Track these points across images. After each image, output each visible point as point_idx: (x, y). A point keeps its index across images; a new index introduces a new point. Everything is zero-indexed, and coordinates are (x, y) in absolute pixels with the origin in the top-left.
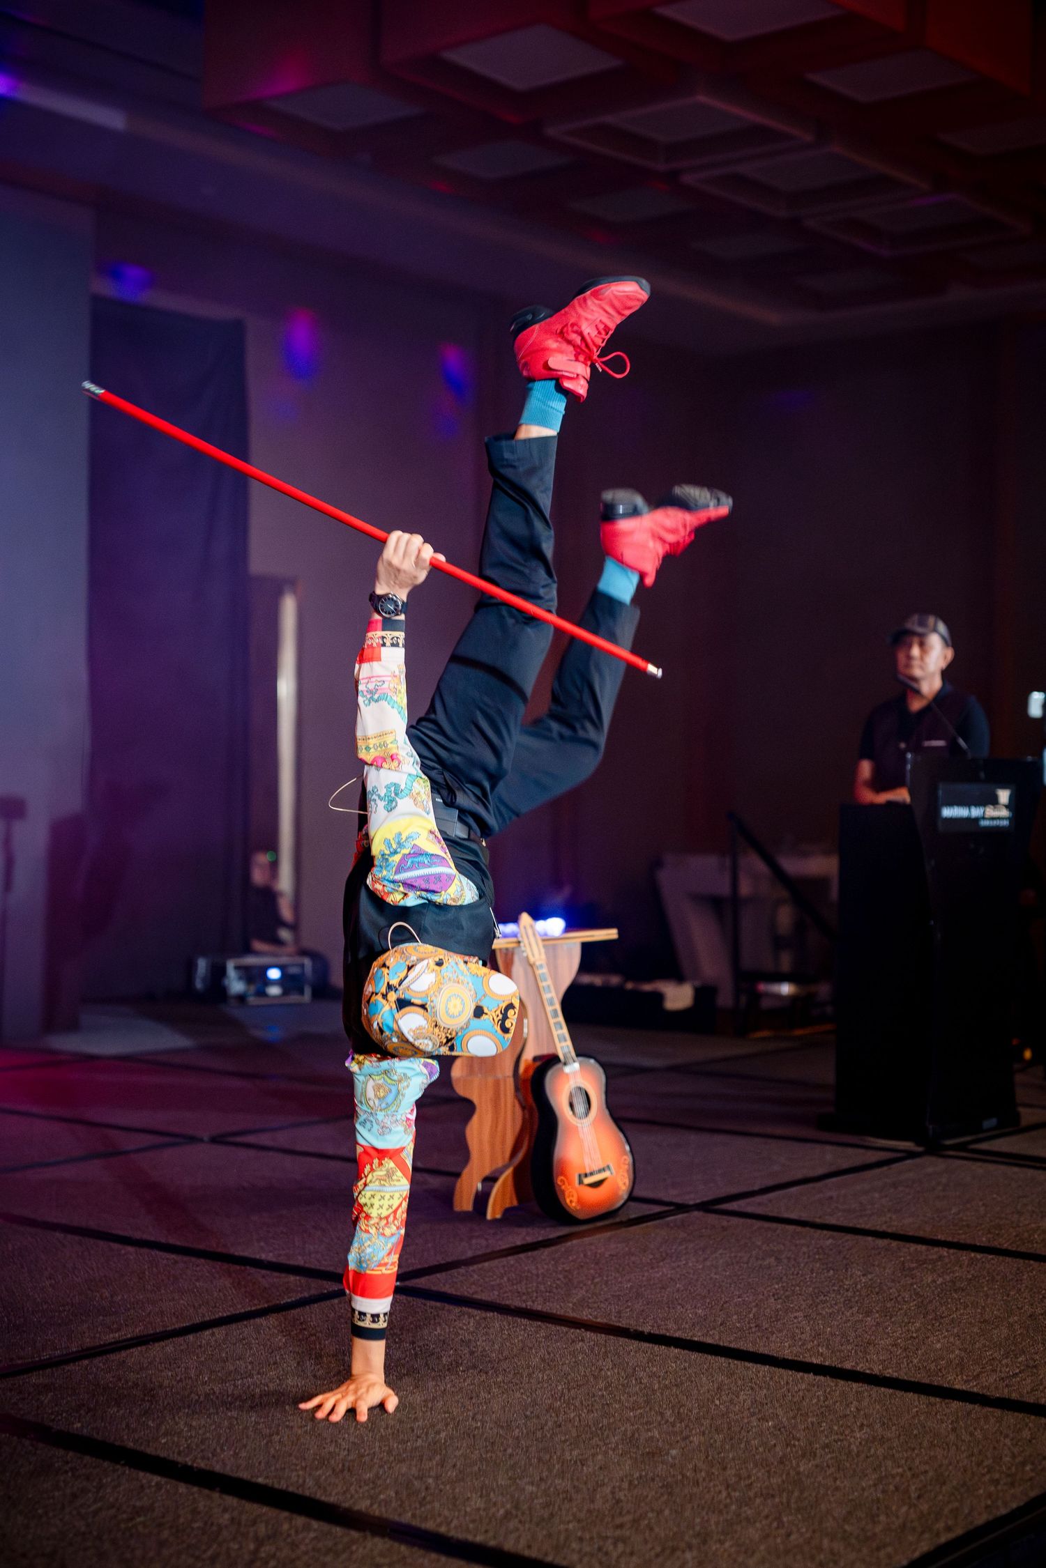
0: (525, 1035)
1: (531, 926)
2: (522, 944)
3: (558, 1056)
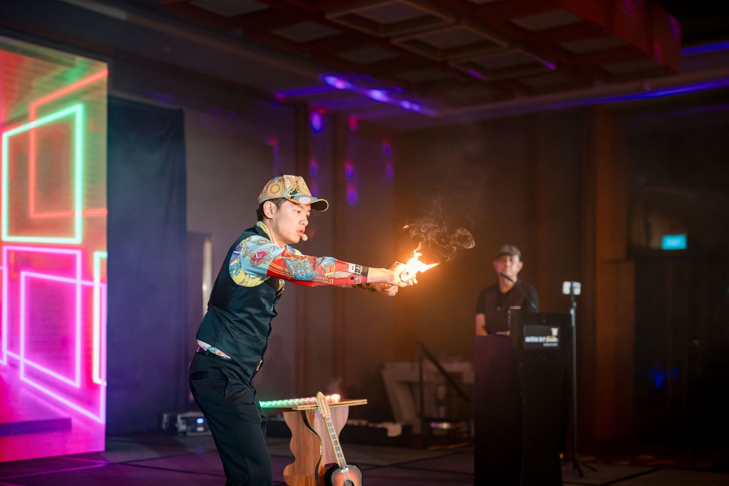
0: (321, 454)
1: (323, 398)
2: (319, 408)
3: (338, 465)
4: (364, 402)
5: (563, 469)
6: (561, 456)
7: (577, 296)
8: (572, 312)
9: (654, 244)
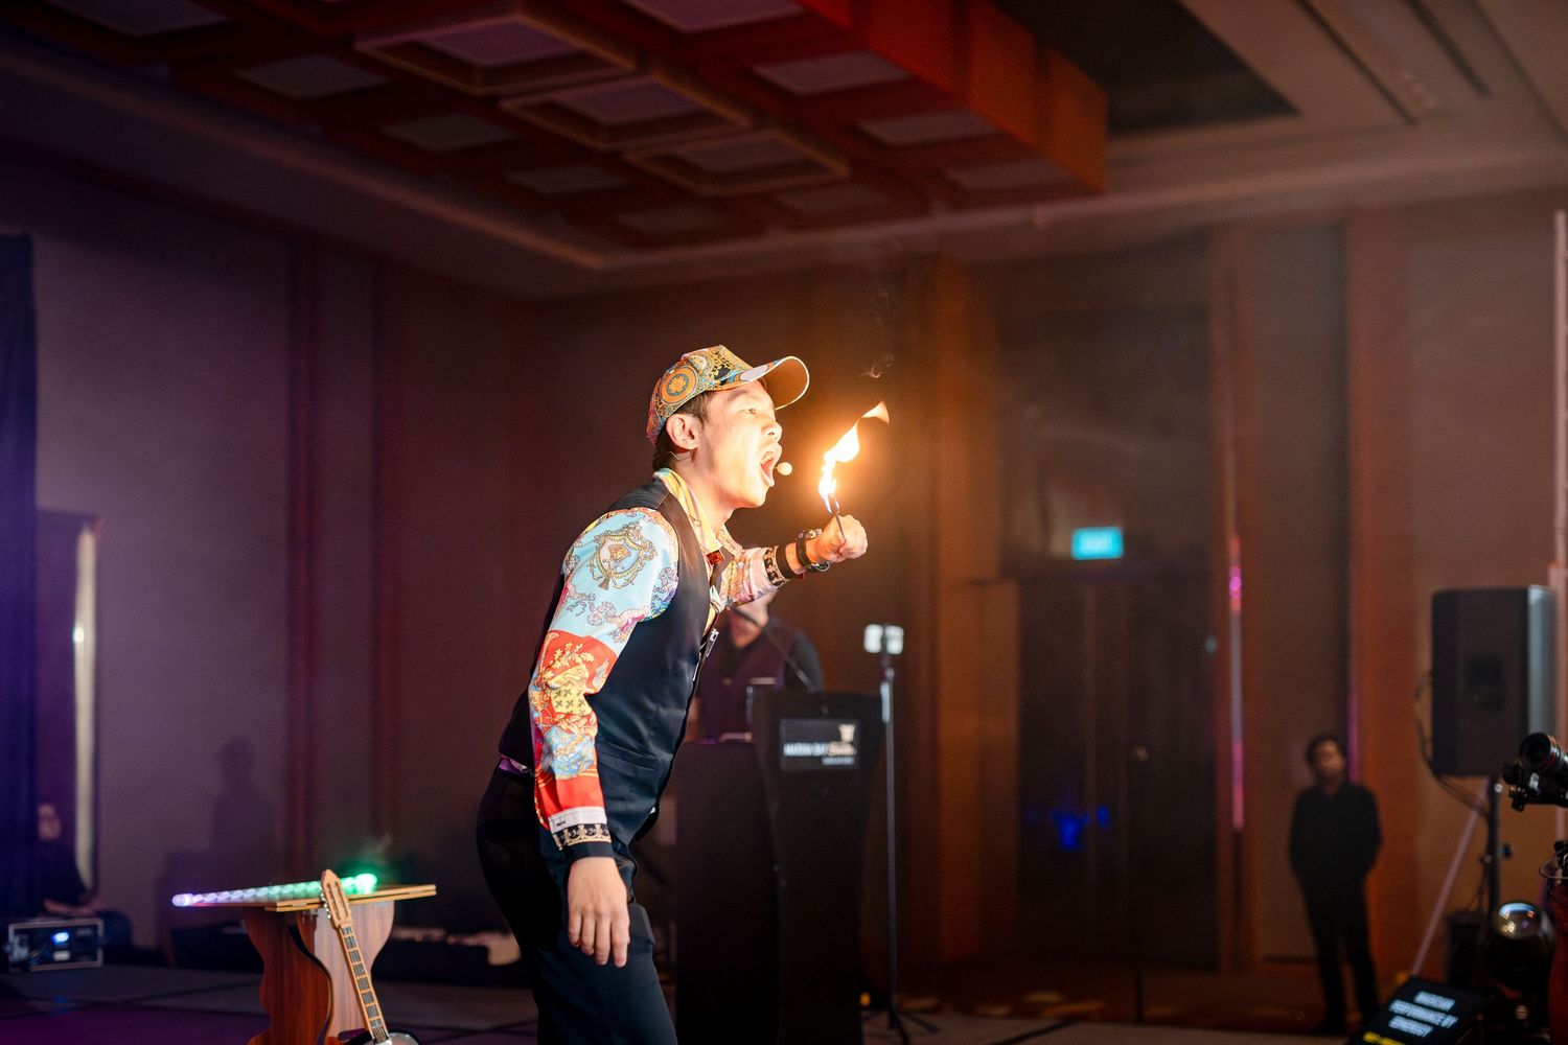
1: (337, 884)
2: (325, 906)
3: (368, 1032)
4: (429, 890)
5: (866, 1028)
6: (865, 999)
7: (894, 657)
8: (886, 691)
9: (1057, 547)
